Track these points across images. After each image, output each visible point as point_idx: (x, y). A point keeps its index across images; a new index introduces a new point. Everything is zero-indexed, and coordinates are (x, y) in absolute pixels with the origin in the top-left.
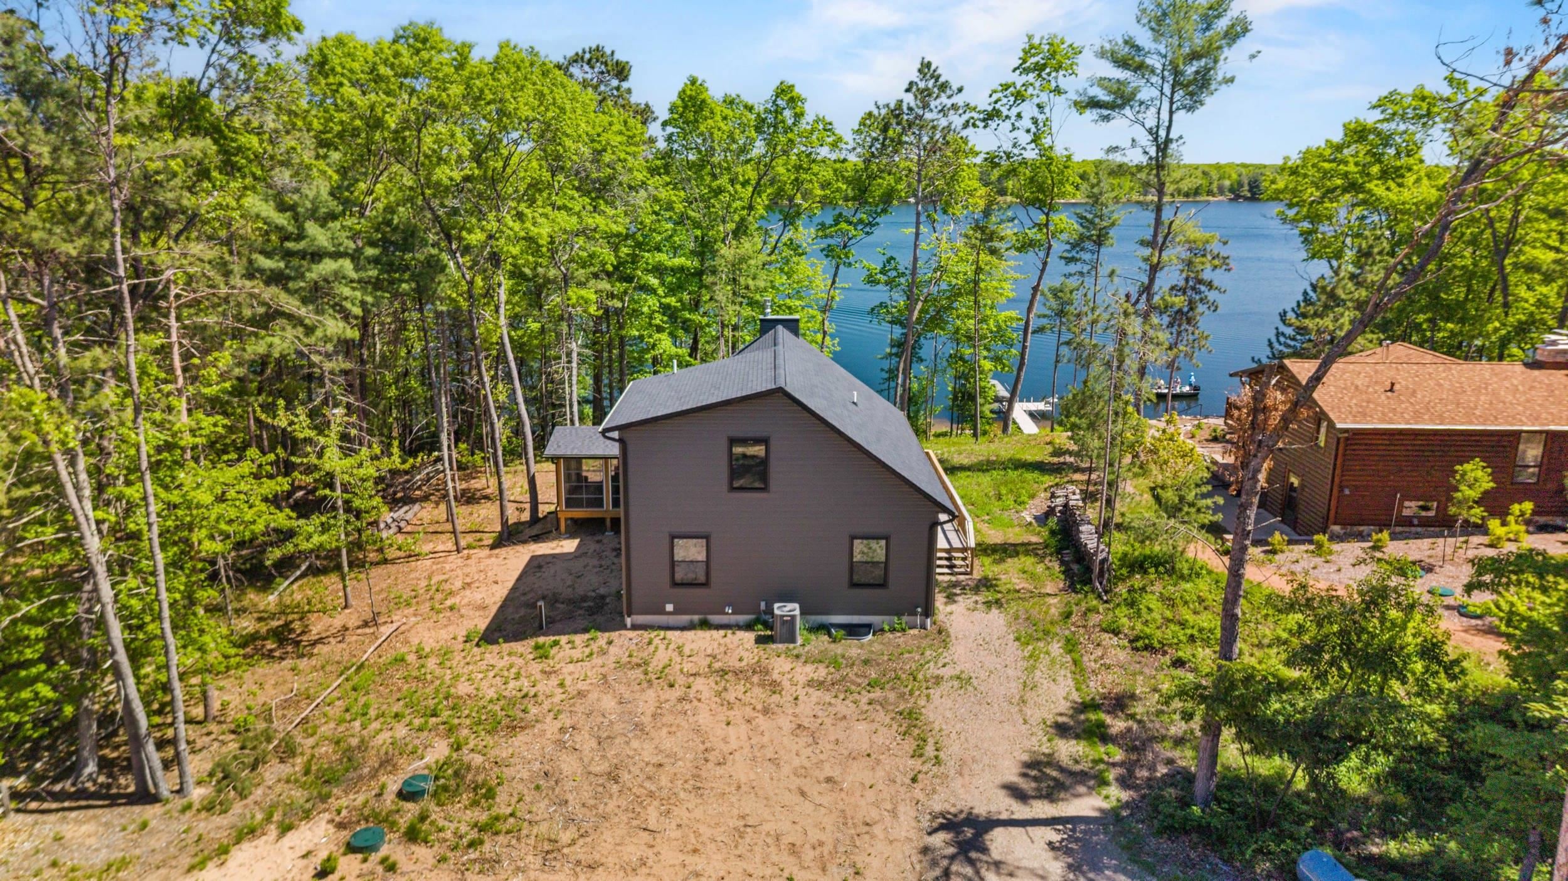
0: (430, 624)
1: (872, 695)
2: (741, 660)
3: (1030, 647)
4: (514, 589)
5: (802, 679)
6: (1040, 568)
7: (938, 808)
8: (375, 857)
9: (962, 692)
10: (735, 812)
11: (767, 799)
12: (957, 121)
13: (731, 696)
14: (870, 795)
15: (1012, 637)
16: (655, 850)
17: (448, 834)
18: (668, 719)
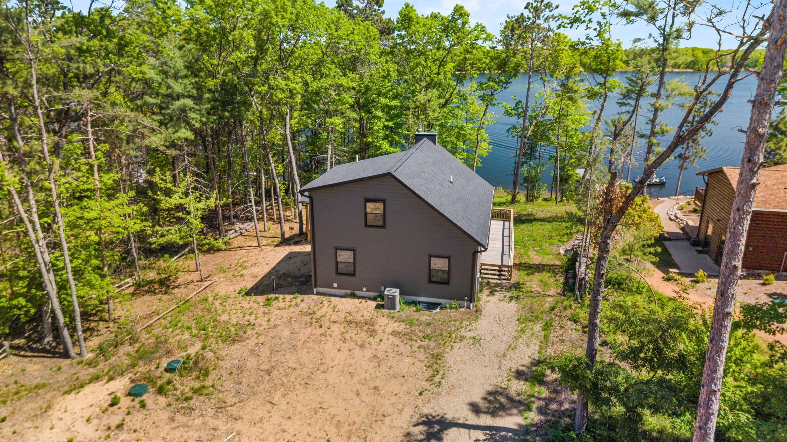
0: (228, 282)
1: (423, 343)
2: (363, 316)
3: (523, 325)
4: (274, 269)
5: (389, 330)
6: (552, 280)
7: (426, 411)
8: (138, 400)
9: (471, 347)
10: (319, 399)
11: (338, 394)
12: (554, 24)
13: (347, 336)
14: (393, 399)
15: (516, 318)
16: (270, 414)
17: (178, 393)
18: (311, 345)
